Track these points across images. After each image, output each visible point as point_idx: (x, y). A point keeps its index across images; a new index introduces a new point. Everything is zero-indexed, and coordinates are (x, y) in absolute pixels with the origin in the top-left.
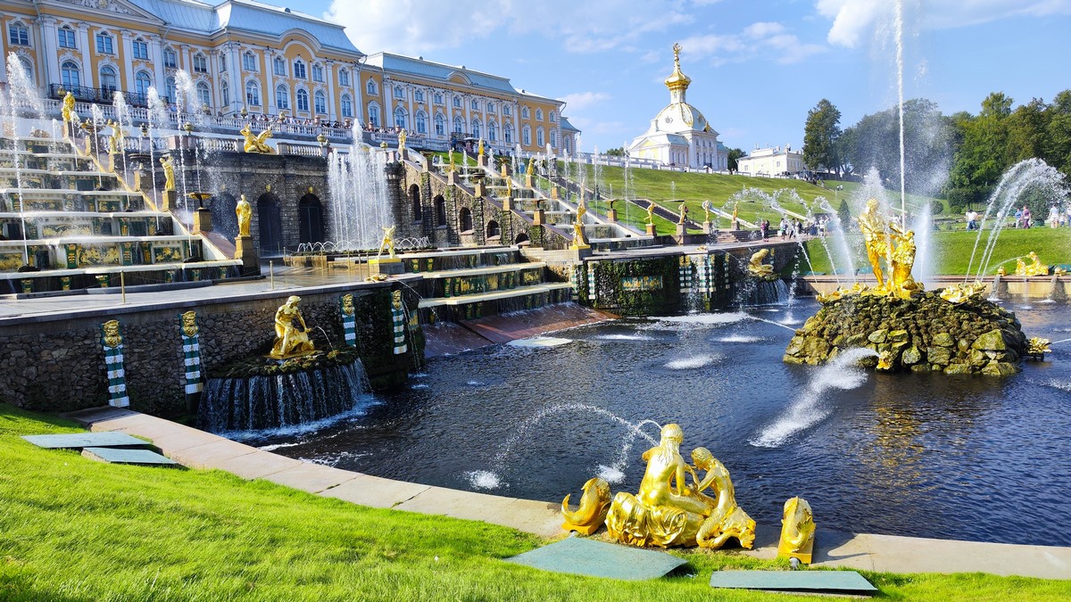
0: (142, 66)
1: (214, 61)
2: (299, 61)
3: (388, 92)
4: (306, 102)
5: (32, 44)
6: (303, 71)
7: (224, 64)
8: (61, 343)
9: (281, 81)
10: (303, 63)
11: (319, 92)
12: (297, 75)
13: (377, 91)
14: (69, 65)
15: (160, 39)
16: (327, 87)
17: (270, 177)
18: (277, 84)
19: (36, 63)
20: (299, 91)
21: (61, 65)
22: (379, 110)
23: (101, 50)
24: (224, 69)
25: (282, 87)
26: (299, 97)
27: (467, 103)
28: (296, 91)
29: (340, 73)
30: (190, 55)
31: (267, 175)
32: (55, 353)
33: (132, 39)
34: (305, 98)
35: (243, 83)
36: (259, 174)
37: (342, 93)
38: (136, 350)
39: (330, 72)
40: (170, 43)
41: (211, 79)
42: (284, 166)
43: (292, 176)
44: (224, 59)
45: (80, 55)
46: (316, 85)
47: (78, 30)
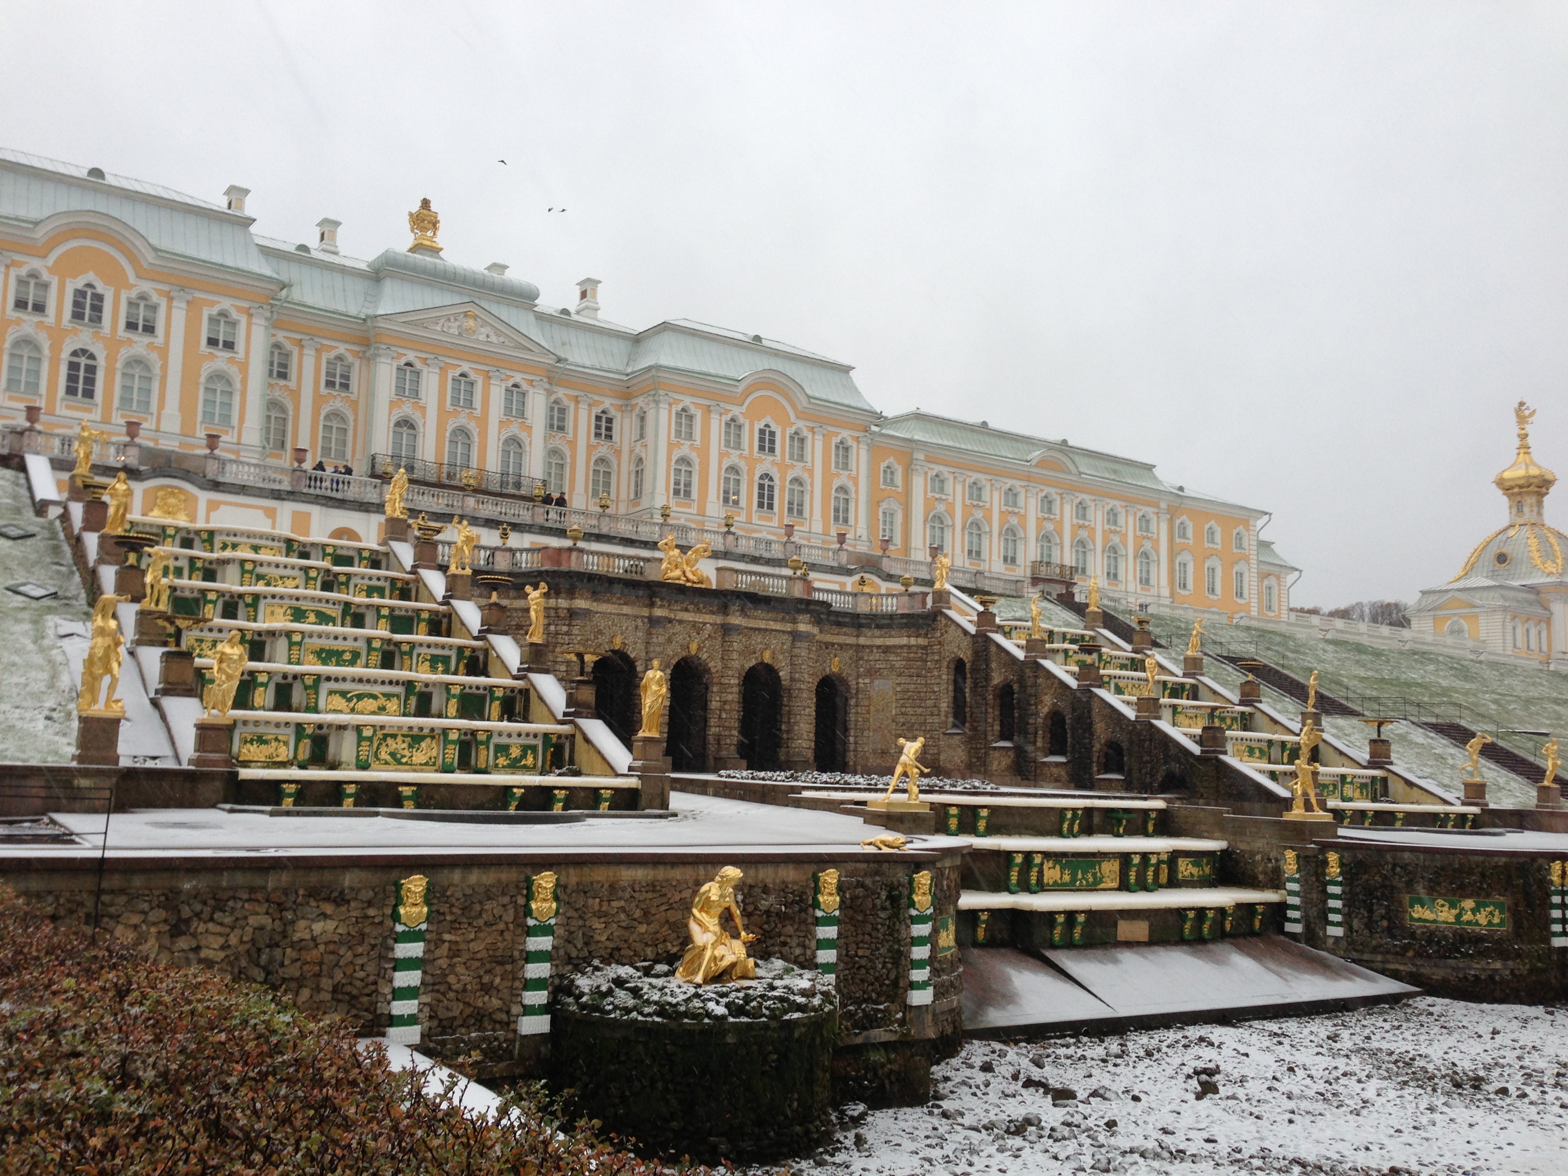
0: (514, 429)
1: (627, 421)
2: (767, 426)
3: (918, 483)
4: (771, 497)
5: (355, 390)
6: (772, 442)
7: (642, 428)
8: (329, 908)
9: (734, 458)
10: (773, 429)
11: (797, 481)
12: (762, 448)
13: (899, 479)
14: (406, 424)
15: (547, 386)
16: (811, 472)
17: (697, 628)
18: (726, 464)
19: (355, 421)
20: (761, 478)
21: (392, 424)
22: (899, 518)
23: (456, 400)
24: (642, 436)
25: (733, 469)
26: (761, 487)
27: (1067, 508)
28: (757, 478)
29: (837, 447)
30: (590, 412)
31: (694, 624)
32: (318, 927)
33: (504, 385)
34: (771, 488)
35: (669, 459)
36: (681, 622)
37: (836, 484)
38: (447, 937)
39: (819, 445)
40: (561, 393)
41: (618, 453)
42: (724, 610)
43: (738, 629)
44: (642, 419)
45: (423, 409)
46: (792, 467)
47: (425, 370)
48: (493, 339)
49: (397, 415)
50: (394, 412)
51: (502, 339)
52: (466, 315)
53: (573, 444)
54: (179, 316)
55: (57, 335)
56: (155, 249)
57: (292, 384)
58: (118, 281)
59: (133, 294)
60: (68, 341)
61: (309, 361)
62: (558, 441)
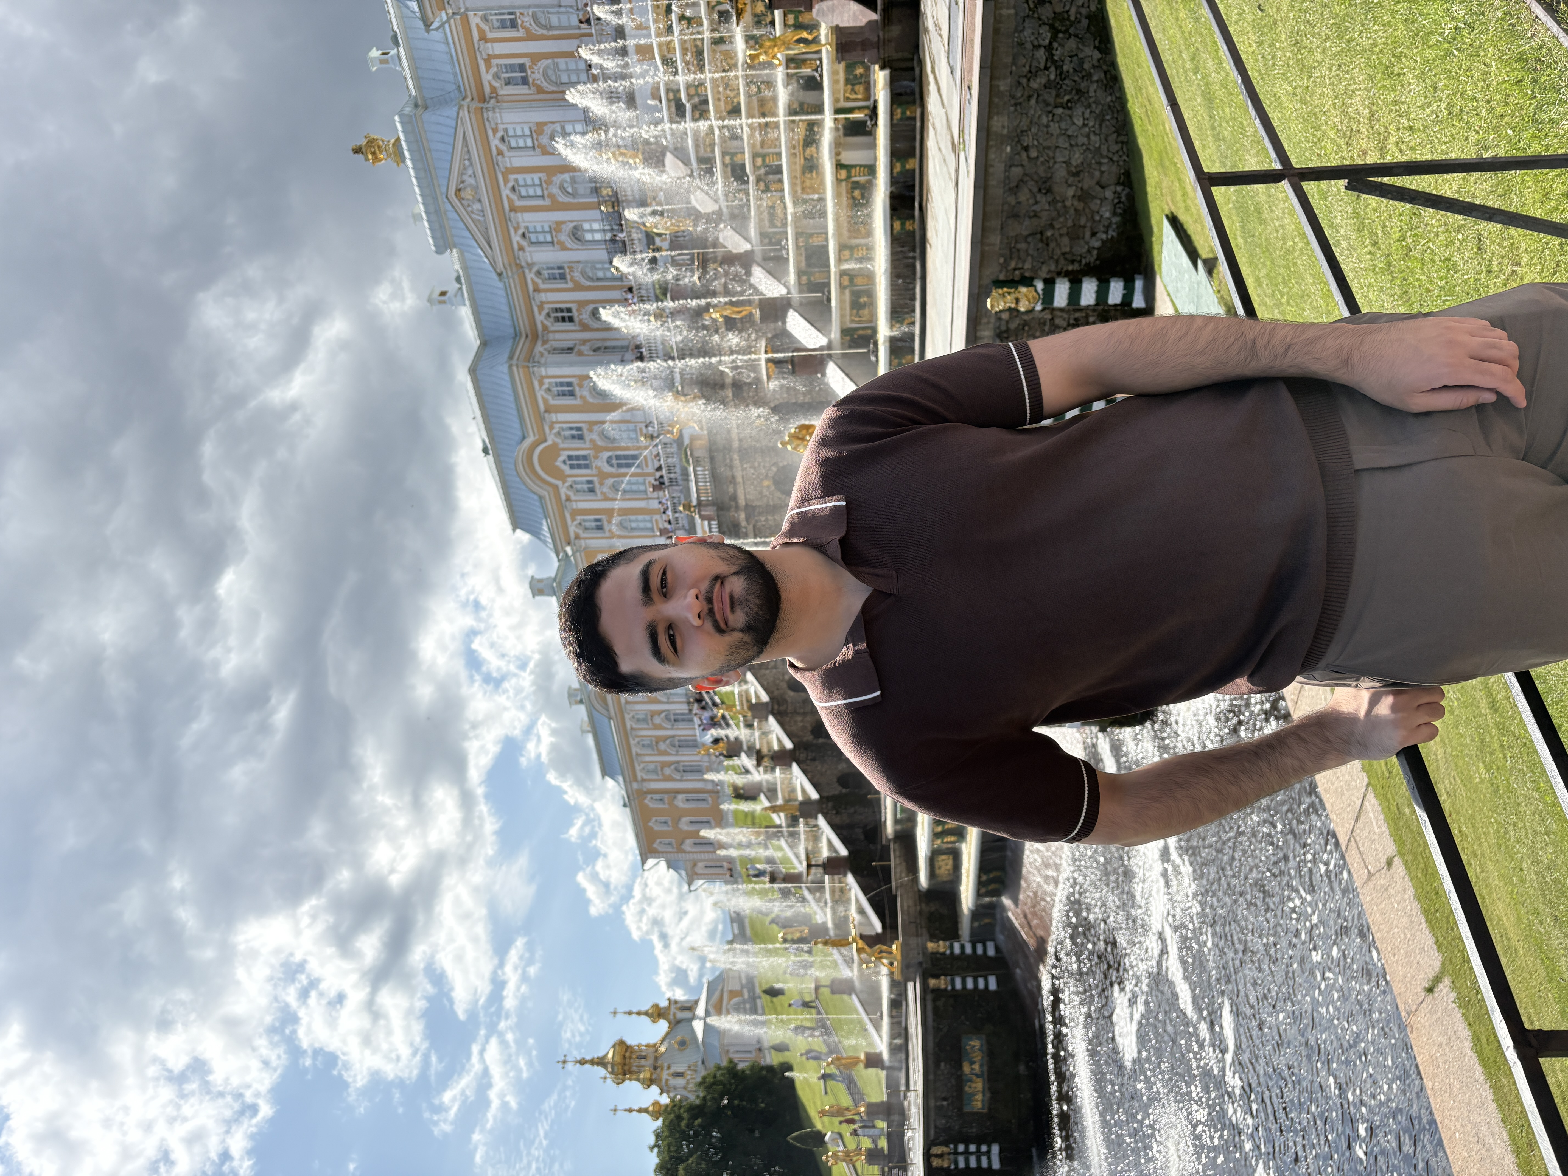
33: (507, 153)
45: (559, 224)
47: (523, 225)
48: (470, 171)
49: (569, 244)
50: (569, 246)
51: (466, 162)
52: (461, 199)
53: (535, 58)
54: (562, 417)
55: (603, 476)
57: (574, 307)
58: (554, 450)
59: (558, 440)
60: (605, 470)
61: (552, 297)
62: (537, 75)
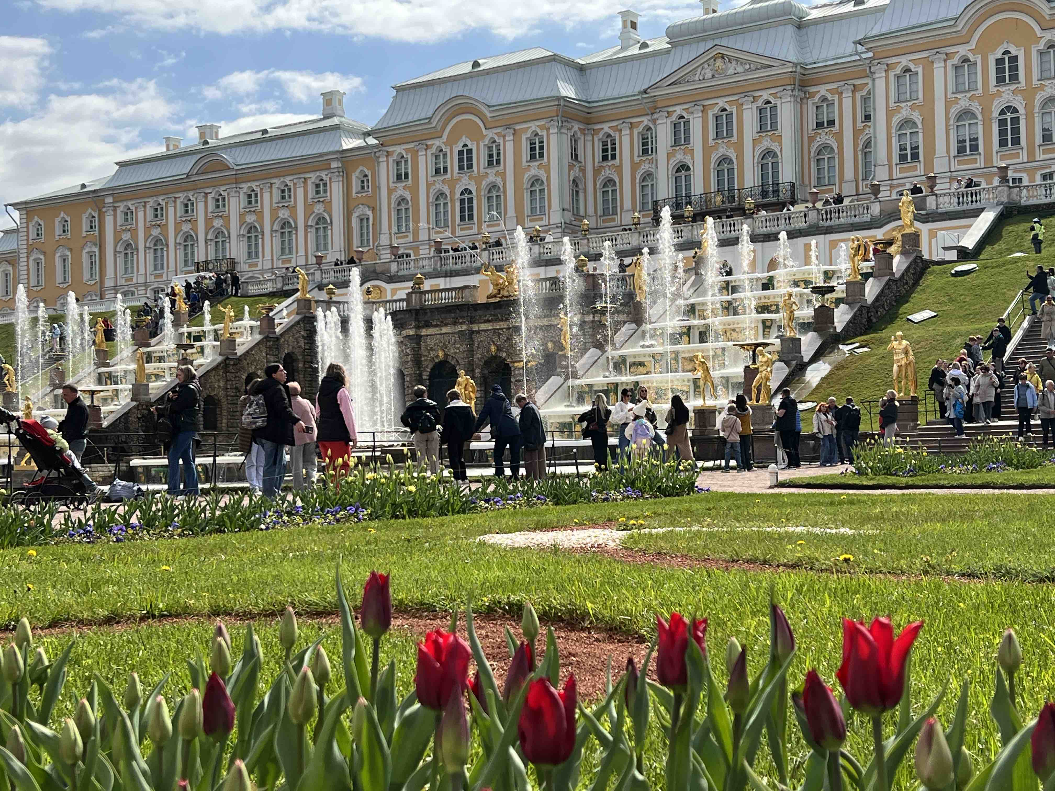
0: (766, 143)
2: (1005, 53)
4: (1016, 131)
6: (1014, 69)
9: (964, 103)
10: (1014, 53)
11: (1052, 101)
12: (1000, 80)
14: (682, 168)
15: (792, 92)
18: (956, 111)
20: (1002, 112)
21: (671, 172)
25: (966, 114)
26: (1002, 123)
28: (996, 114)
30: (853, 98)
33: (754, 106)
34: (1015, 121)
40: (822, 90)
45: (692, 151)
46: (1042, 88)
47: (691, 117)
48: (740, 69)
51: (747, 67)
52: (715, 59)
53: (839, 136)
55: (452, 183)
56: (489, 106)
57: (617, 161)
58: (477, 136)
59: (487, 140)
60: (458, 186)
61: (626, 140)
62: (824, 137)
